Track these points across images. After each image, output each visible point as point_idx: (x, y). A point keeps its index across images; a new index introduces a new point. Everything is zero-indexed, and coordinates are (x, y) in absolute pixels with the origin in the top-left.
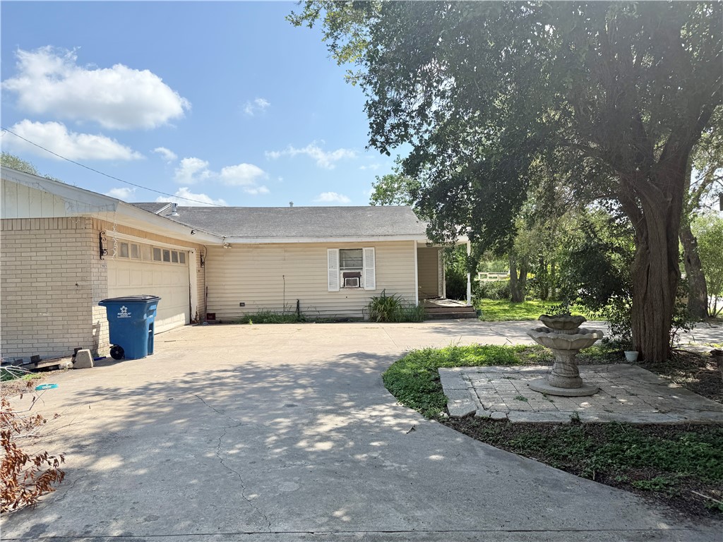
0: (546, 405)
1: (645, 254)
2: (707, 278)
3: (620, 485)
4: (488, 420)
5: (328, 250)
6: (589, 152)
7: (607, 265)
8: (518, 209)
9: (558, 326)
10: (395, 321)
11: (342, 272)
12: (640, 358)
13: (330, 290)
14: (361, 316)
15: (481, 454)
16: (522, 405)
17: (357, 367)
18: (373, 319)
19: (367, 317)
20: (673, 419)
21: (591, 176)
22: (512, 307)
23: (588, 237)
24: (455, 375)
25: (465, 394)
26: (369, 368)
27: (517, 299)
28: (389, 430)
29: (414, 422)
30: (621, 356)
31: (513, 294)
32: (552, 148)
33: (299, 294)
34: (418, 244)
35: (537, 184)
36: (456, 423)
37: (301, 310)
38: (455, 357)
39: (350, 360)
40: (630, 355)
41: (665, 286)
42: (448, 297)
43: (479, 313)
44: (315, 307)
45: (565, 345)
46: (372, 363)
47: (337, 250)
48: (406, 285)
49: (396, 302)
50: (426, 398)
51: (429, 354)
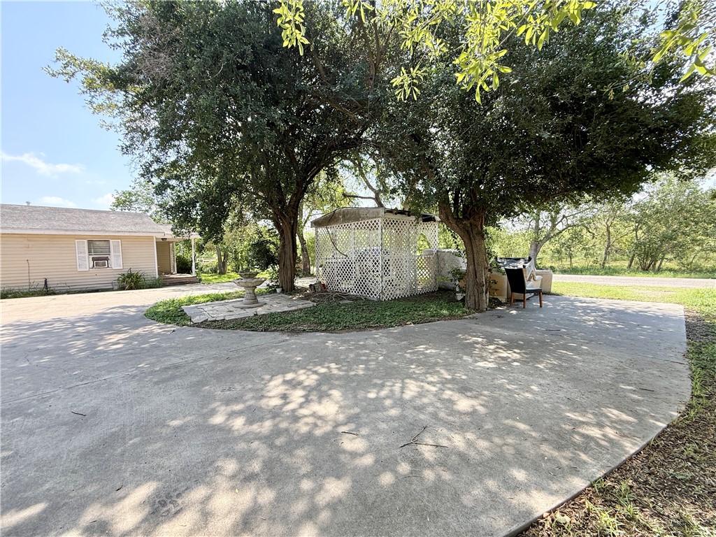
0: (243, 311)
1: (283, 245)
2: (310, 258)
3: (274, 331)
4: (215, 321)
5: (76, 241)
6: (259, 197)
7: (268, 251)
8: (224, 221)
9: (247, 276)
10: (141, 288)
11: (91, 257)
12: (283, 291)
13: (79, 270)
14: (111, 287)
15: (213, 333)
16: (231, 313)
17: (122, 313)
18: (123, 288)
19: (116, 288)
20: (294, 308)
21: (259, 208)
22: (220, 277)
23: (260, 237)
24: (194, 308)
25: (201, 314)
26: (132, 312)
27: (222, 273)
28: (159, 334)
29: (173, 329)
30: (275, 291)
31: (220, 270)
32: (241, 192)
33: (47, 274)
34: (156, 239)
35: (234, 209)
36: (198, 325)
37: (49, 286)
38: (190, 301)
39: (115, 310)
40: (278, 290)
41: (292, 259)
42: (178, 272)
43: (200, 280)
44: (66, 283)
45: (250, 285)
46: (133, 310)
47: (86, 241)
48: (149, 265)
49: (141, 276)
50: (179, 319)
51: (174, 301)
